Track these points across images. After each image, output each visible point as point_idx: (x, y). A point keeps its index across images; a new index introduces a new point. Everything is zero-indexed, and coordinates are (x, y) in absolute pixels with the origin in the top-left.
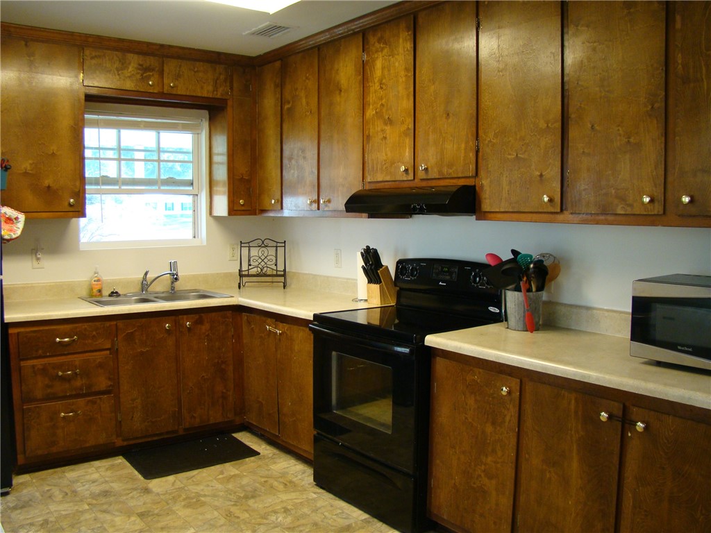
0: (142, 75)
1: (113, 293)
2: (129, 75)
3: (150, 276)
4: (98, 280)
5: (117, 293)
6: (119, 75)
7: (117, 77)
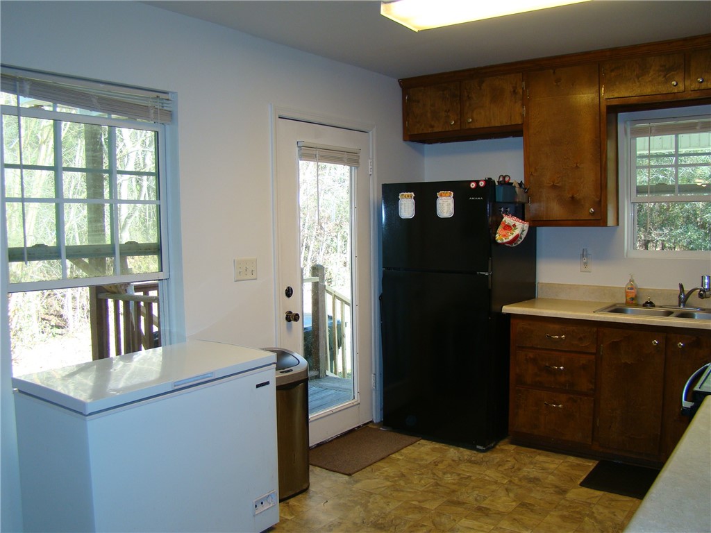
0: (665, 76)
1: (647, 303)
2: (650, 79)
3: (687, 289)
4: (632, 289)
5: (651, 303)
6: (639, 81)
7: (638, 83)
